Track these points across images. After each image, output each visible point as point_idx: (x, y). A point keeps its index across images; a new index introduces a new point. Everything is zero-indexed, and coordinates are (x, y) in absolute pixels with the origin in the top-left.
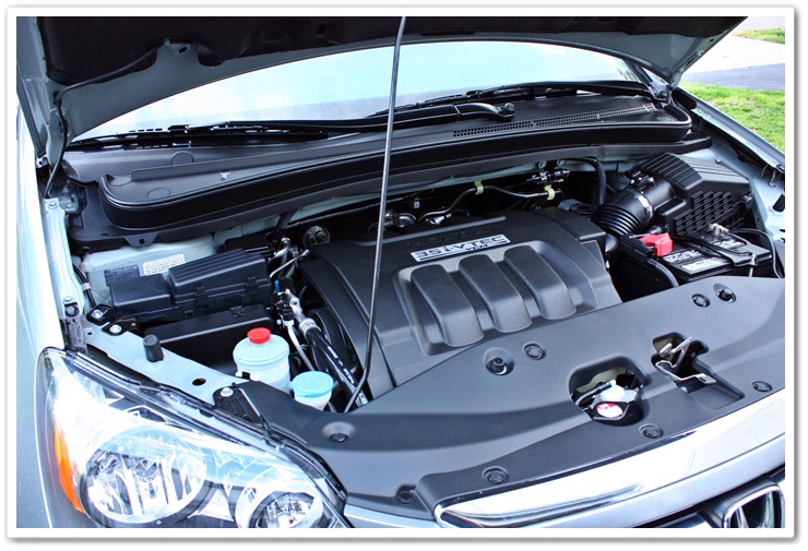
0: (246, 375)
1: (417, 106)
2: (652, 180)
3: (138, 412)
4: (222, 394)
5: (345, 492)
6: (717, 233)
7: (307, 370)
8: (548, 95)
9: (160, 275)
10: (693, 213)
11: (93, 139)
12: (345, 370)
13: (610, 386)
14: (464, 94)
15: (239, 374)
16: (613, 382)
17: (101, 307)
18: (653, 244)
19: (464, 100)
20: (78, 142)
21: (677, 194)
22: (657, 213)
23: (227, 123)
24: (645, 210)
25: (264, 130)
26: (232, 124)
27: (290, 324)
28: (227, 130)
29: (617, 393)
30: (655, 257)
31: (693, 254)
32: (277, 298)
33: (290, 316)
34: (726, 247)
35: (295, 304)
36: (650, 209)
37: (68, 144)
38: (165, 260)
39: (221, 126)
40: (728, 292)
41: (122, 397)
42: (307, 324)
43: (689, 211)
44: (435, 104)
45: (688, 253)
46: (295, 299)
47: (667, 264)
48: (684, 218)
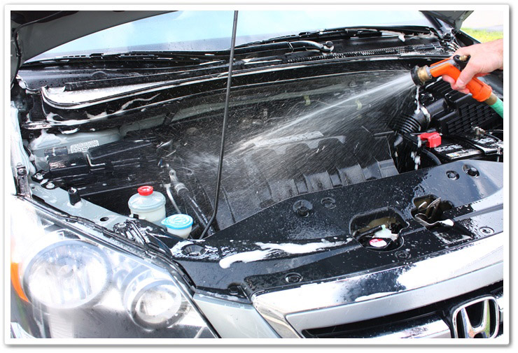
0: (136, 216)
1: (264, 42)
2: (431, 95)
3: (63, 233)
4: (119, 226)
5: (195, 286)
6: (478, 133)
7: (177, 213)
8: (360, 35)
9: (81, 153)
10: (461, 119)
11: (38, 62)
12: (203, 215)
13: (381, 229)
14: (297, 34)
15: (132, 216)
16: (384, 226)
17: (40, 172)
18: (427, 139)
19: (298, 38)
20: (27, 63)
21: (449, 106)
22: (434, 119)
23: (130, 53)
24: (425, 116)
25: (156, 58)
26: (134, 53)
27: (168, 186)
28: (130, 57)
29: (386, 233)
30: (428, 148)
31: (456, 147)
32: (160, 170)
33: (168, 181)
34: (482, 143)
35: (173, 174)
36: (429, 116)
37: (21, 65)
38: (86, 143)
39: (125, 54)
40: (474, 169)
41: (53, 223)
42: (179, 186)
43: (458, 118)
44: (276, 41)
45: (453, 146)
46: (172, 171)
47: (436, 153)
48: (454, 123)
